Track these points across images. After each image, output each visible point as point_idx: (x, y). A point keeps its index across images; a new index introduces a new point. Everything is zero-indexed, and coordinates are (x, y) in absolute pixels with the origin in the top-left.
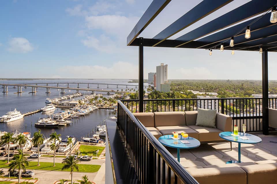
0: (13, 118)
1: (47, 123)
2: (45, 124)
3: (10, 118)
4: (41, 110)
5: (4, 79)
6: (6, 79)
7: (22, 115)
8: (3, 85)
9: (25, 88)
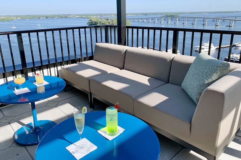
0: (206, 48)
1: (237, 59)
2: (235, 59)
3: (203, 49)
4: (234, 45)
5: (206, 12)
6: (208, 12)
7: (215, 47)
8: (203, 18)
9: (224, 21)
